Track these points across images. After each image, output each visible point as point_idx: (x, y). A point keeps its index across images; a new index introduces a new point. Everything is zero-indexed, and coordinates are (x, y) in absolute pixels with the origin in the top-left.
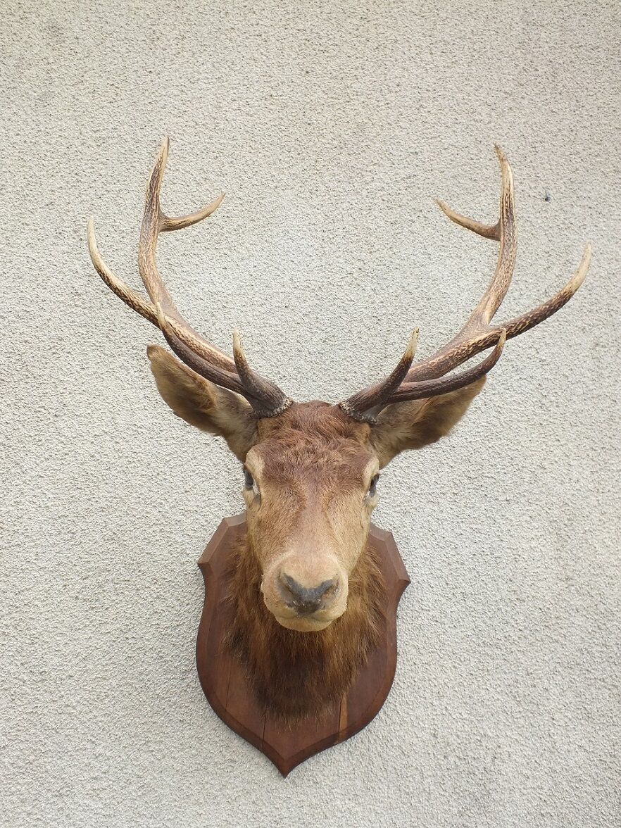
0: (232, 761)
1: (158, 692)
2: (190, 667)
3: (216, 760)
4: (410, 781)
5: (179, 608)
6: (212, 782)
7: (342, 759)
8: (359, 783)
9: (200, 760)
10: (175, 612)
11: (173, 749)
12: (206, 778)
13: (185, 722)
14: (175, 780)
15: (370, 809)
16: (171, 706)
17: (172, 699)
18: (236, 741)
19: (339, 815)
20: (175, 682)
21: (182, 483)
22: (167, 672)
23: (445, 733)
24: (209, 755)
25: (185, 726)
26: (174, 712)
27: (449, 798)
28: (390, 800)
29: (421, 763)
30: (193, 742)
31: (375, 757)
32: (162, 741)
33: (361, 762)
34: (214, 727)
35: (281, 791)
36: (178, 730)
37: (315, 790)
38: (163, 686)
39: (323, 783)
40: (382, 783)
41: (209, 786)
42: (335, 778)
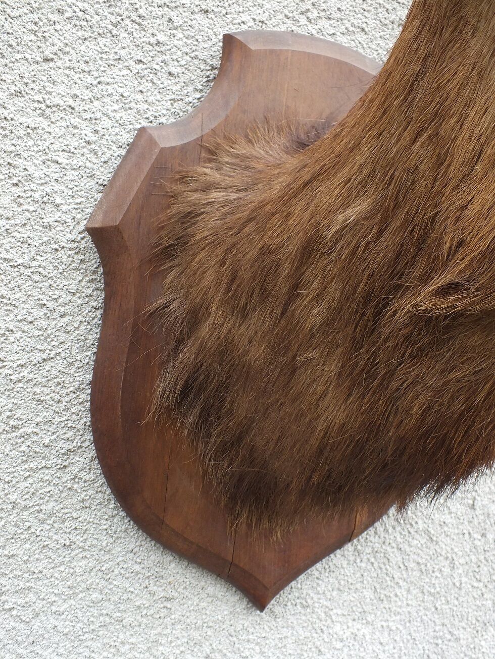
0: (168, 599)
1: (13, 498)
2: (77, 442)
3: (137, 604)
4: (436, 577)
5: (44, 323)
6: (133, 640)
7: (345, 564)
8: (368, 594)
9: (109, 607)
10: (37, 333)
11: (53, 598)
12: (122, 636)
13: (73, 546)
14: (61, 651)
15: (382, 626)
16: (42, 522)
17: (43, 507)
18: (173, 565)
19: (339, 645)
20: (47, 475)
21: (33, 37)
22: (27, 457)
23: (486, 502)
24: (125, 597)
25: (74, 553)
26: (49, 530)
27: (484, 590)
28: (409, 608)
29: (452, 549)
30: (93, 579)
31: (393, 552)
32: (29, 589)
33: (372, 564)
34: (131, 546)
35: (251, 630)
36: (62, 564)
37: (304, 618)
38: (22, 485)
39: (317, 605)
40: (400, 587)
41: (127, 647)
42: (335, 593)
